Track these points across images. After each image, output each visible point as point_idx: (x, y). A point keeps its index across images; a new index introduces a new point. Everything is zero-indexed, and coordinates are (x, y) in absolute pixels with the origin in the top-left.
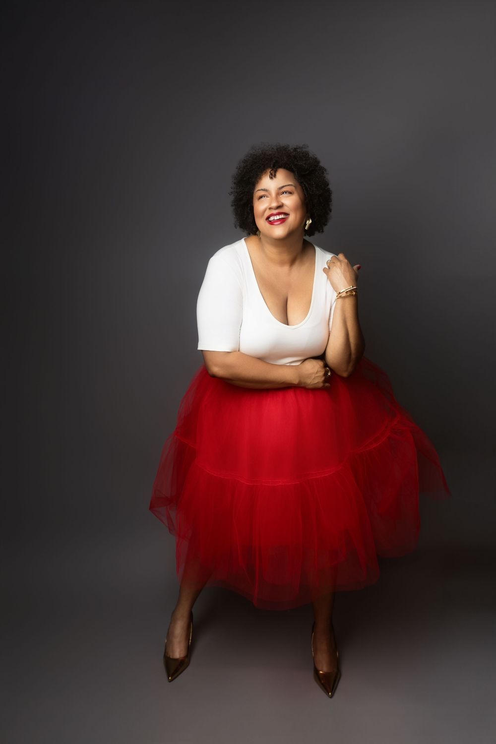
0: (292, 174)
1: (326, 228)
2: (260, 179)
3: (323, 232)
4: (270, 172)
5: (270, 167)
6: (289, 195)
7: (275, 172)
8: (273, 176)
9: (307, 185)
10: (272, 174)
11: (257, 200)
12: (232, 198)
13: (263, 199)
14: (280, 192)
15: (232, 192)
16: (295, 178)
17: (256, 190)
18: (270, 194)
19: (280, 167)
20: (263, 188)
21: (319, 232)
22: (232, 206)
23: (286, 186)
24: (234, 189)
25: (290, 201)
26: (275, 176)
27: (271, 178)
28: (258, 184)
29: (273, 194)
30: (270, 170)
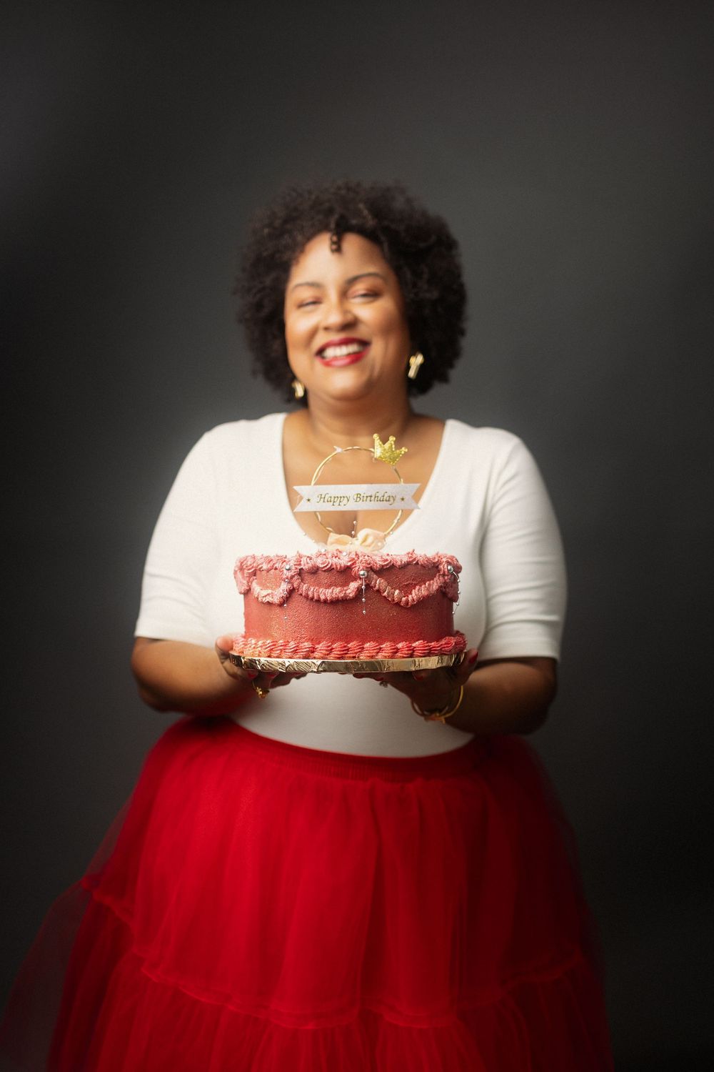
13: (311, 307)
23: (362, 277)
25: (374, 314)
28: (297, 268)
29: (334, 295)
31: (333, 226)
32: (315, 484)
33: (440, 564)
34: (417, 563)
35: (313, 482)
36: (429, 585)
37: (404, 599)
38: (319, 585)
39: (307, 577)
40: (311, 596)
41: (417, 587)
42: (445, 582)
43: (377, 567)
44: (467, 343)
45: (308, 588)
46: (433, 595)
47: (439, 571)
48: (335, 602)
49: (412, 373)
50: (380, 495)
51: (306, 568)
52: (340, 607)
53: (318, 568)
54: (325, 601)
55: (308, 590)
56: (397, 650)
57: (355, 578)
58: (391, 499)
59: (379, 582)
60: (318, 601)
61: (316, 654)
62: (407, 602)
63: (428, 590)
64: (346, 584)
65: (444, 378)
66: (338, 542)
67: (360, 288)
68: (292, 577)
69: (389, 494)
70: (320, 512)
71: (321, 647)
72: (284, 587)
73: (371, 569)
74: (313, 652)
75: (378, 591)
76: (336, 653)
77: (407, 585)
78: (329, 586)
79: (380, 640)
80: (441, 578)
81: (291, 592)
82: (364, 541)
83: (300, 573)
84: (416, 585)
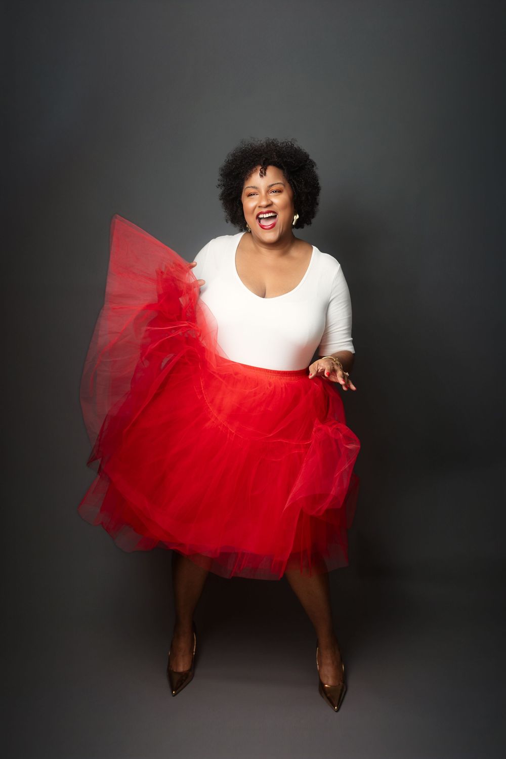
0: (281, 172)
1: (313, 221)
2: (250, 176)
3: (311, 223)
4: (260, 170)
5: (261, 165)
6: (279, 193)
7: (265, 170)
8: (263, 174)
9: (295, 183)
10: (262, 172)
11: (246, 197)
12: (219, 191)
13: (253, 196)
14: (269, 190)
15: (219, 185)
16: (284, 176)
17: (246, 186)
18: (260, 192)
19: (270, 164)
20: (253, 185)
21: (308, 224)
22: (220, 199)
23: (275, 184)
24: (221, 181)
25: (279, 200)
26: (265, 174)
27: (261, 176)
28: (248, 181)
29: (263, 192)
30: (260, 167)
67: (274, 189)
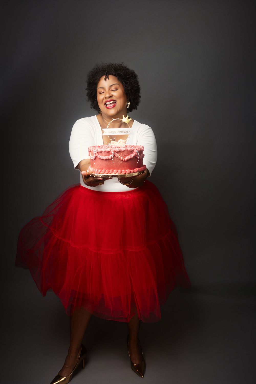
6: (116, 91)
13: (102, 94)
14: (111, 89)
19: (110, 74)
31: (106, 74)
32: (108, 128)
33: (134, 150)
34: (128, 150)
35: (107, 128)
36: (131, 155)
37: (124, 159)
38: (103, 155)
39: (99, 153)
40: (100, 158)
41: (128, 156)
42: (135, 155)
43: (117, 151)
44: (141, 99)
45: (100, 156)
46: (132, 158)
47: (134, 152)
48: (106, 160)
49: (128, 107)
50: (124, 131)
51: (99, 151)
52: (108, 161)
53: (102, 151)
54: (104, 160)
55: (99, 157)
56: (122, 172)
57: (112, 154)
58: (127, 132)
59: (117, 155)
60: (102, 159)
61: (102, 173)
62: (125, 160)
63: (130, 157)
64: (109, 155)
65: (136, 108)
66: (113, 143)
67: (113, 88)
68: (96, 154)
69: (127, 131)
70: (109, 136)
71: (103, 171)
72: (94, 156)
73: (115, 152)
74: (101, 172)
75: (117, 157)
76: (106, 172)
77: (125, 156)
78: (105, 156)
79: (118, 169)
80: (134, 154)
81: (96, 157)
82: (120, 142)
83: (98, 152)
84: (127, 156)
